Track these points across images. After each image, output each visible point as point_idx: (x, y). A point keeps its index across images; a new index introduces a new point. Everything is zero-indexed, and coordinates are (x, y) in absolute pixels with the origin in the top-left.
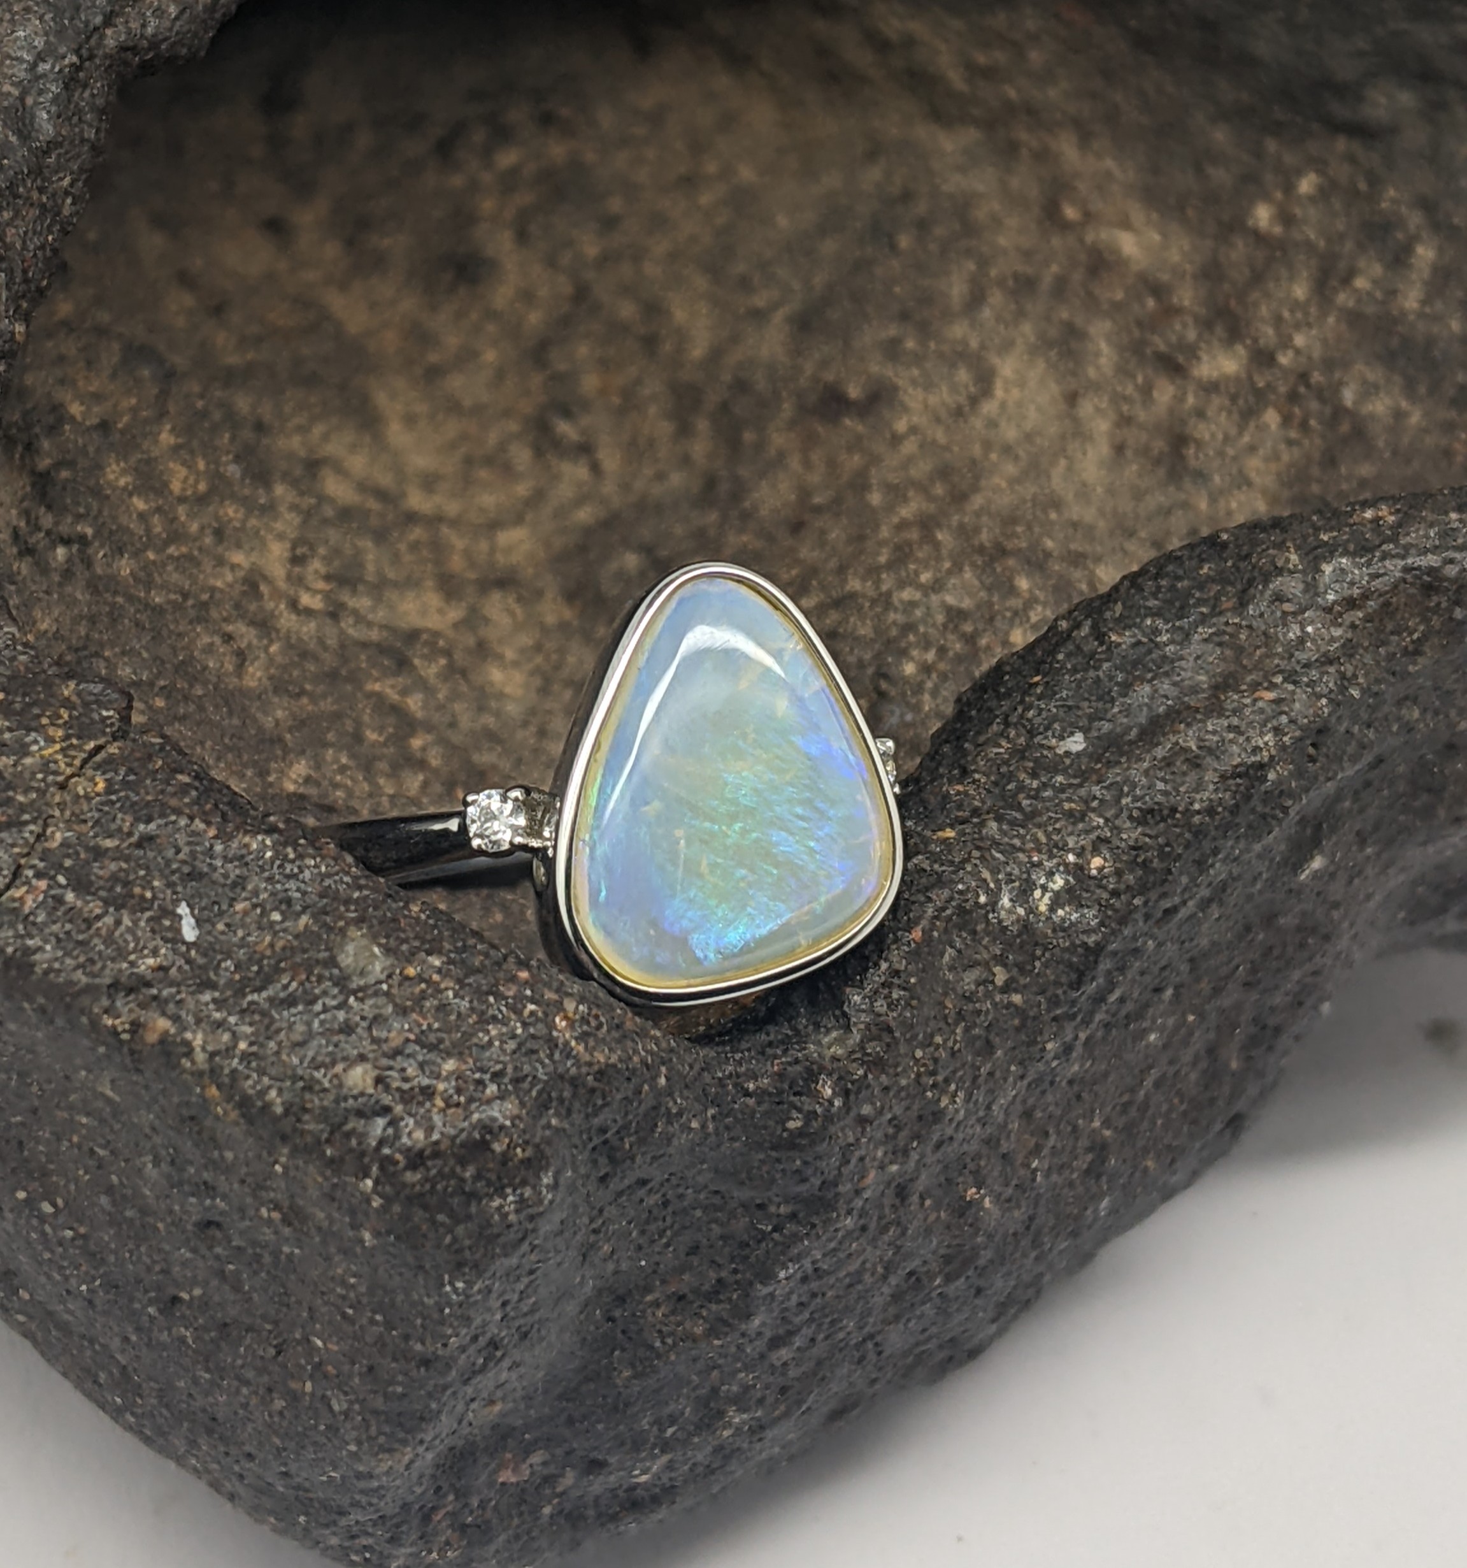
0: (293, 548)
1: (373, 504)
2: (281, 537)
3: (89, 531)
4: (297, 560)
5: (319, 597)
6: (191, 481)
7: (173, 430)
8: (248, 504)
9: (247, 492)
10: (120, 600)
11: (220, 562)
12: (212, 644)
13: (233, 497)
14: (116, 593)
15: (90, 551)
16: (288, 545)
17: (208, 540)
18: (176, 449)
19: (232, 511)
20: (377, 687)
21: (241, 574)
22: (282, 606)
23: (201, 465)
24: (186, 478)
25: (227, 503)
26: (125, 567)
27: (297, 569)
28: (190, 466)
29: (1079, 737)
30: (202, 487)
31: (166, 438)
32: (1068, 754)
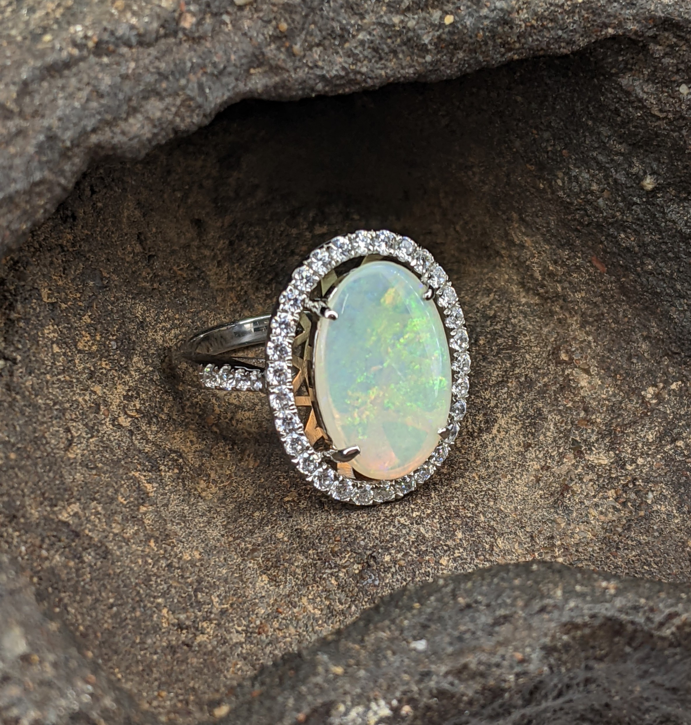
0: (129, 391)
2: (125, 383)
3: (19, 358)
4: (127, 397)
6: (90, 343)
8: (115, 364)
10: (18, 397)
11: (86, 388)
12: (58, 431)
13: (108, 358)
14: (17, 393)
15: (15, 368)
16: (127, 389)
17: (85, 376)
21: (95, 397)
22: (108, 419)
25: (104, 359)
26: (29, 381)
27: (125, 402)
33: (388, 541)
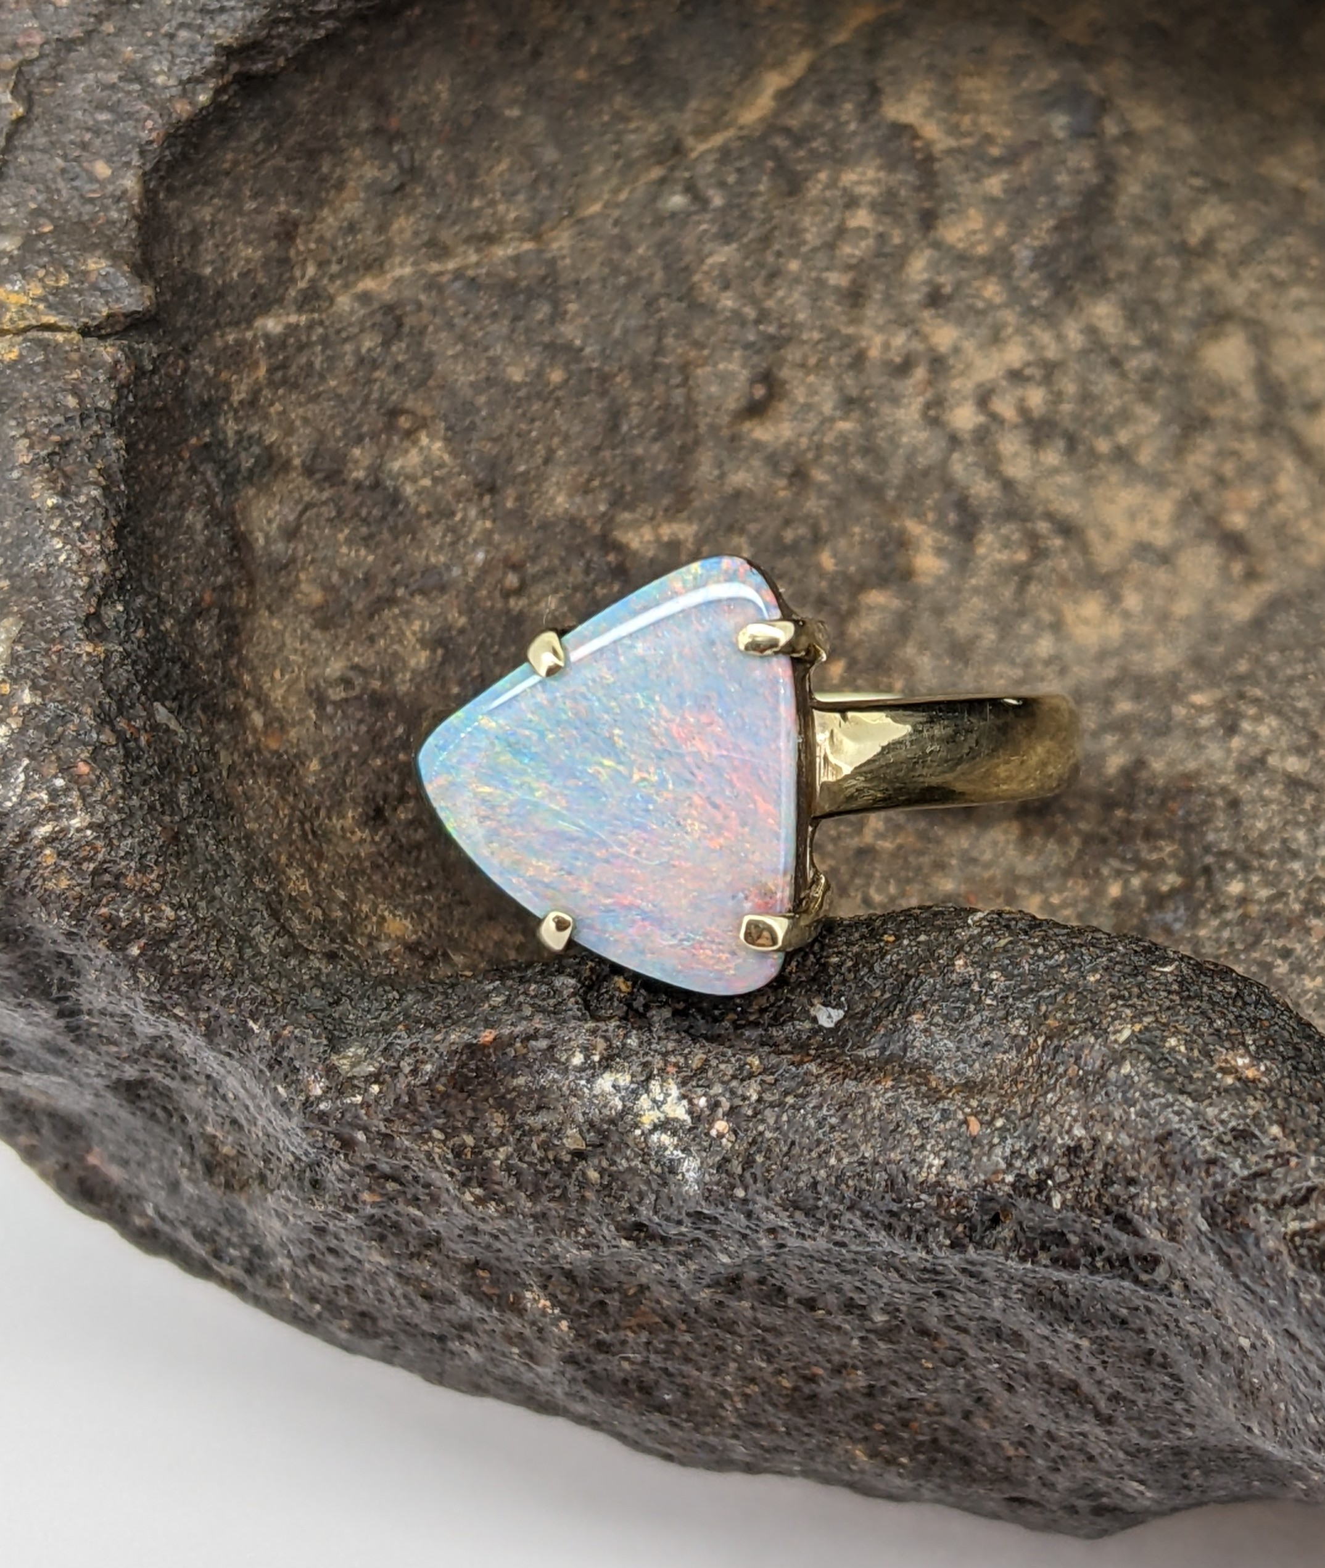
0: (1028, 364)
1: (1249, 392)
2: (1032, 345)
4: (1016, 376)
5: (982, 419)
6: (979, 236)
7: (1006, 182)
8: (1016, 295)
9: (1024, 284)
11: (905, 321)
12: (733, 374)
13: (1007, 277)
15: (698, 218)
16: (1031, 357)
17: (916, 297)
18: (992, 200)
19: (992, 290)
20: (914, 527)
21: (917, 345)
22: (921, 399)
23: (1000, 231)
24: (974, 232)
25: (994, 279)
27: (1004, 383)
28: (989, 227)
29: (838, 1014)
30: (982, 250)
31: (994, 184)
32: (815, 1020)
33: (1261, 855)
